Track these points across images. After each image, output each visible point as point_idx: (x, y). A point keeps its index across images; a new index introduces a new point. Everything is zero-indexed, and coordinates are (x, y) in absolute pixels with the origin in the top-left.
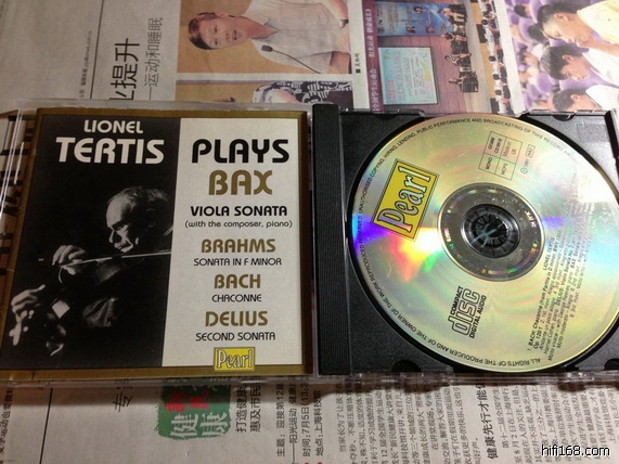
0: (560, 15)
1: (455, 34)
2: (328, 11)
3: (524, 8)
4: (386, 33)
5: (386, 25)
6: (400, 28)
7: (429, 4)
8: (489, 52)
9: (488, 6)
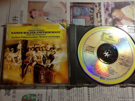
0: (117, 10)
2: (62, 9)
3: (108, 8)
4: (75, 15)
5: (75, 13)
6: (78, 14)
7: (86, 7)
8: (98, 20)
9: (100, 8)
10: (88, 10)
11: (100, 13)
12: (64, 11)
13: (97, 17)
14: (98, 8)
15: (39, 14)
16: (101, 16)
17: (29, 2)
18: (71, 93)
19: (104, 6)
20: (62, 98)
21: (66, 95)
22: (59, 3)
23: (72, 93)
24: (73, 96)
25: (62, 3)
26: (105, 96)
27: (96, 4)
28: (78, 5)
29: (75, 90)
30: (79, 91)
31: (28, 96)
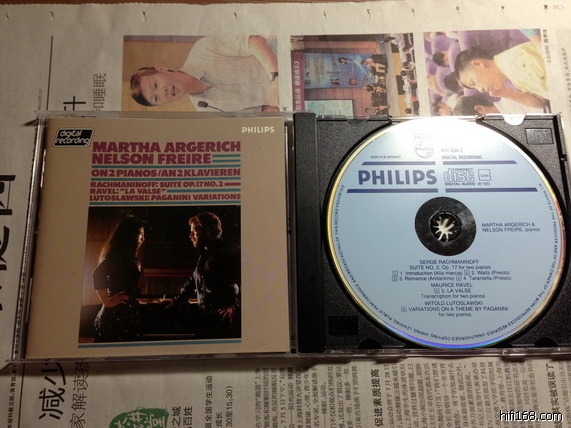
0: (477, 62)
1: (375, 85)
2: (260, 63)
3: (443, 55)
4: (313, 85)
5: (312, 77)
6: (325, 81)
7: (354, 54)
8: (406, 104)
9: (408, 56)
10: (362, 63)
11: (412, 75)
12: (269, 69)
13: (401, 92)
14: (402, 56)
15: (170, 88)
16: (414, 87)
17: (128, 39)
18: (307, 397)
19: (427, 45)
20: (271, 419)
21: (286, 406)
22: (247, 40)
23: (312, 398)
24: (316, 411)
25: (258, 39)
26: (444, 409)
27: (393, 41)
28: (322, 45)
29: (323, 387)
30: (340, 392)
31: (136, 417)
